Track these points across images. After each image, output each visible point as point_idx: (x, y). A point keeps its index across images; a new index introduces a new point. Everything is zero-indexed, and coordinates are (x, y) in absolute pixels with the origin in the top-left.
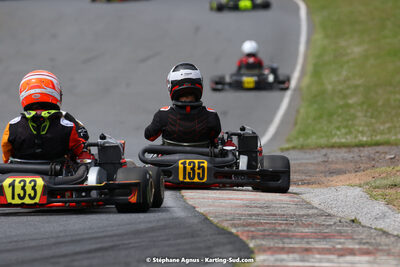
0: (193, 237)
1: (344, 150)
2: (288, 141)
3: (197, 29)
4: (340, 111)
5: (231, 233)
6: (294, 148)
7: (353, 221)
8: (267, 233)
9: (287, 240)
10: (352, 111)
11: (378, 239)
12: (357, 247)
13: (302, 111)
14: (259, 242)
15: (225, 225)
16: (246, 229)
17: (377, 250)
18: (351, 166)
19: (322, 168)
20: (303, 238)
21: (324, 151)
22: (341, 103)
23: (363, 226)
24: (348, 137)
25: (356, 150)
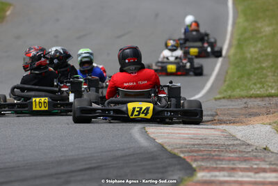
0: (153, 160)
1: (259, 99)
2: (220, 93)
4: (256, 72)
5: (180, 157)
6: (224, 98)
7: (265, 149)
8: (205, 157)
9: (219, 162)
10: (265, 72)
12: (268, 167)
13: (230, 71)
14: (199, 163)
15: (176, 151)
16: (191, 154)
18: (264, 110)
19: (243, 112)
20: (230, 160)
21: (245, 100)
22: (257, 66)
23: (272, 152)
24: (262, 90)
25: (267, 99)
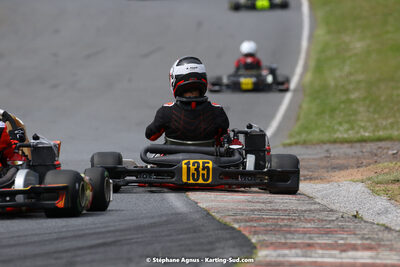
0: (195, 232)
1: (346, 145)
2: (291, 136)
3: (200, 24)
4: (342, 106)
5: (233, 229)
6: (296, 143)
7: (355, 216)
8: (269, 228)
9: (289, 236)
10: (354, 106)
11: (381, 235)
12: (359, 242)
13: (305, 106)
14: (261, 237)
15: (228, 220)
16: (248, 224)
17: (379, 245)
18: (353, 162)
19: (325, 163)
20: (305, 233)
21: (326, 147)
22: (344, 98)
23: (365, 222)
24: (350, 132)
25: (358, 145)
